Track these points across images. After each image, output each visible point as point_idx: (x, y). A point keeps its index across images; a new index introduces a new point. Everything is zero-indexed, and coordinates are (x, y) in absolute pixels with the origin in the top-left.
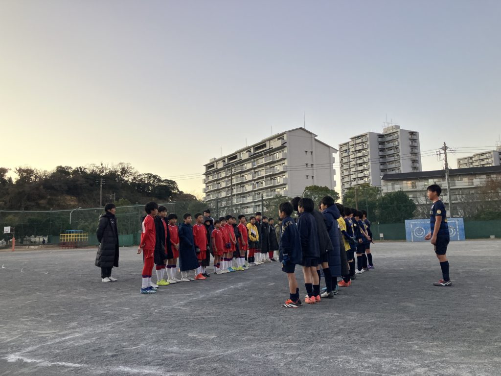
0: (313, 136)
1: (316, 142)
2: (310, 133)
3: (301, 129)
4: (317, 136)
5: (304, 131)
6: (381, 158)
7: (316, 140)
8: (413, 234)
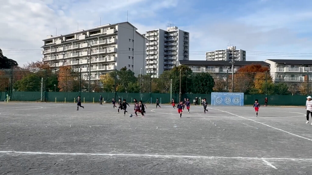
0: (135, 29)
1: (136, 33)
2: (133, 27)
3: (128, 23)
4: (137, 29)
5: (129, 25)
6: (165, 52)
7: (136, 32)
8: (216, 101)
